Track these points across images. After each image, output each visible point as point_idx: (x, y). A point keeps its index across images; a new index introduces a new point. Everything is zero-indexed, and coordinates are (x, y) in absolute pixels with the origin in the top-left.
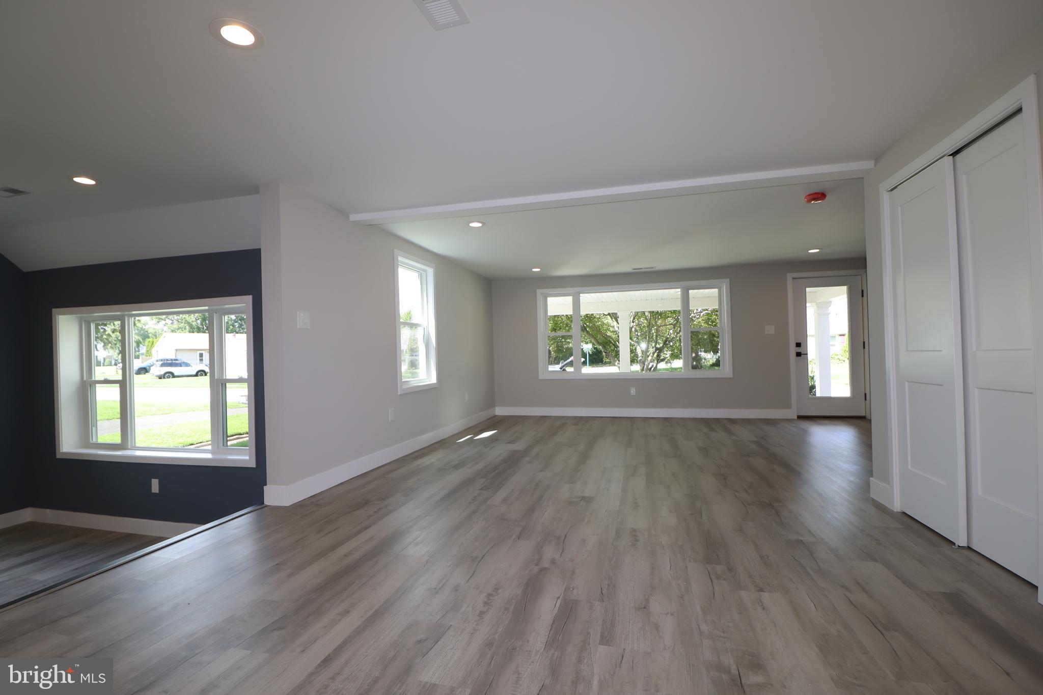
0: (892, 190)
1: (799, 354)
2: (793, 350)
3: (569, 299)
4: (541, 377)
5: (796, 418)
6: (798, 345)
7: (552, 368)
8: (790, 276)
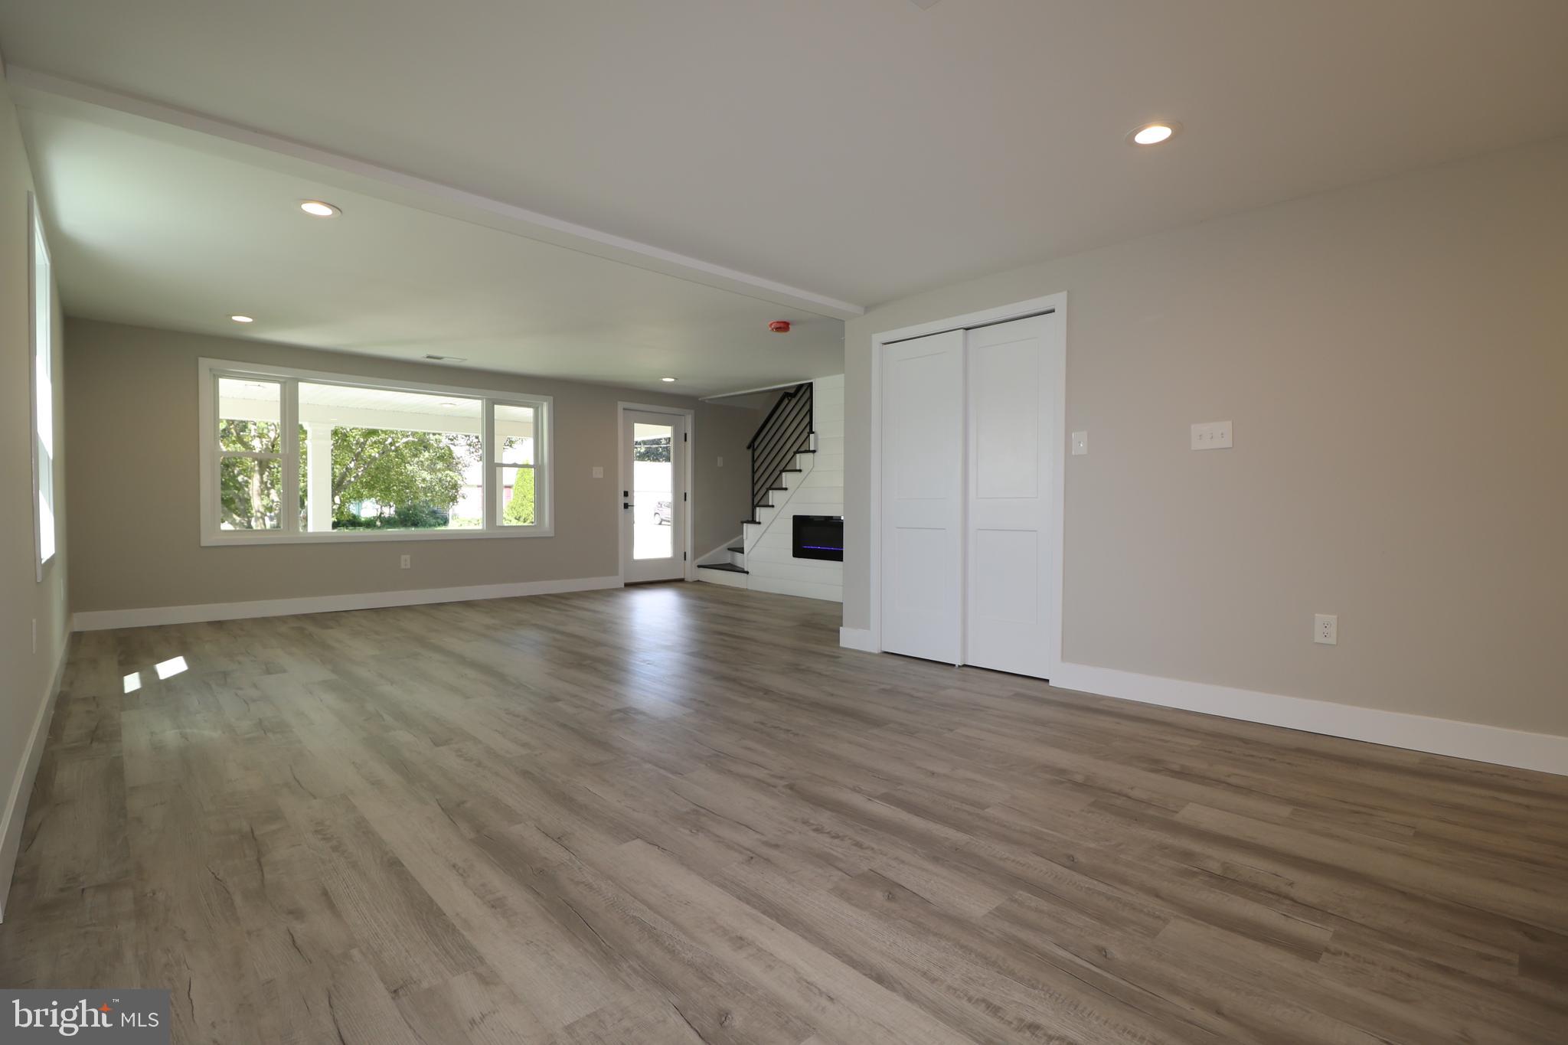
0: (885, 344)
1: (626, 506)
2: (622, 500)
3: (273, 390)
4: (206, 540)
5: (623, 586)
6: (626, 494)
7: (226, 526)
8: (621, 405)
